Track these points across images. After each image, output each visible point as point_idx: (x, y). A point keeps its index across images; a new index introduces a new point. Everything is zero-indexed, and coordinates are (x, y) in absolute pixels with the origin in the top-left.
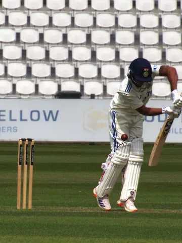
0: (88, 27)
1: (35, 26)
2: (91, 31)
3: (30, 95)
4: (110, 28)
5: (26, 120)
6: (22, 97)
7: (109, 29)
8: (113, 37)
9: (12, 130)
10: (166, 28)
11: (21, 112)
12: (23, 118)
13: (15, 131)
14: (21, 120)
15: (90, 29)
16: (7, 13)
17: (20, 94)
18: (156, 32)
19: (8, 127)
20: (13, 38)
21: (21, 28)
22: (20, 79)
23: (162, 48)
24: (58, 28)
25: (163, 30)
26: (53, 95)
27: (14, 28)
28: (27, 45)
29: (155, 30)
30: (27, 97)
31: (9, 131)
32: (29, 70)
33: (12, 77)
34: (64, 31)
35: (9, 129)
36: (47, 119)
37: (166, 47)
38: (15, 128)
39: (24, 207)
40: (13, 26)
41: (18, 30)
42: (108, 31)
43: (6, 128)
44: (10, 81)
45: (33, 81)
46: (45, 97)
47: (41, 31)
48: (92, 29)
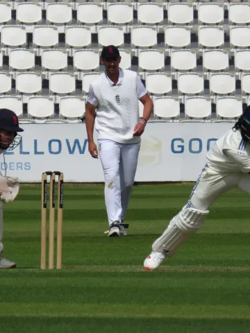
0: (127, 24)
1: (52, 24)
2: (130, 29)
3: (47, 118)
4: (157, 24)
5: (42, 153)
6: (36, 121)
7: (155, 27)
8: (161, 37)
9: (24, 167)
10: (235, 24)
11: (36, 142)
12: (38, 150)
13: (28, 168)
14: (36, 152)
15: (128, 26)
16: (13, 7)
17: (34, 118)
18: (221, 29)
19: (17, 164)
20: (24, 41)
21: (33, 26)
22: (33, 96)
23: (229, 51)
24: (85, 26)
25: (231, 27)
26: (79, 118)
27: (24, 26)
28: (41, 50)
29: (219, 26)
30: (43, 121)
31: (19, 169)
32: (46, 84)
33: (22, 94)
34: (93, 30)
35: (19, 166)
36: (71, 152)
37: (234, 50)
38: (28, 164)
39: (51, 266)
40: (22, 23)
41: (29, 29)
42: (154, 29)
43: (15, 165)
44: (20, 99)
45: (51, 99)
46: (67, 120)
47: (61, 30)
48: (132, 27)
